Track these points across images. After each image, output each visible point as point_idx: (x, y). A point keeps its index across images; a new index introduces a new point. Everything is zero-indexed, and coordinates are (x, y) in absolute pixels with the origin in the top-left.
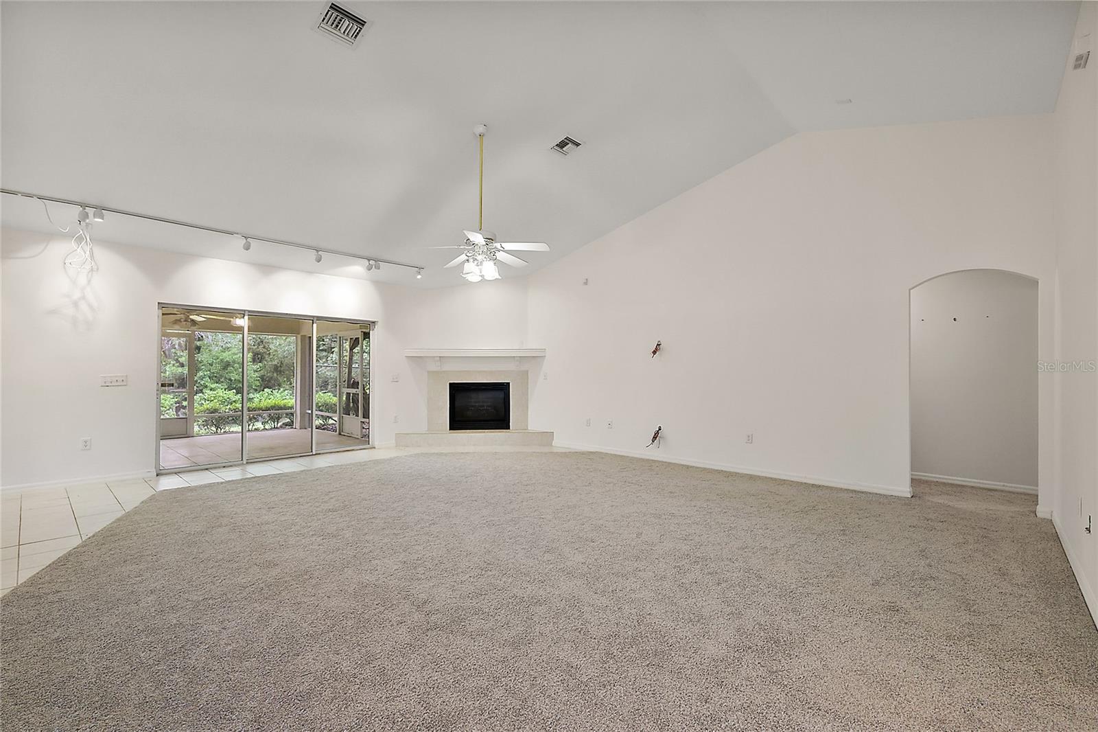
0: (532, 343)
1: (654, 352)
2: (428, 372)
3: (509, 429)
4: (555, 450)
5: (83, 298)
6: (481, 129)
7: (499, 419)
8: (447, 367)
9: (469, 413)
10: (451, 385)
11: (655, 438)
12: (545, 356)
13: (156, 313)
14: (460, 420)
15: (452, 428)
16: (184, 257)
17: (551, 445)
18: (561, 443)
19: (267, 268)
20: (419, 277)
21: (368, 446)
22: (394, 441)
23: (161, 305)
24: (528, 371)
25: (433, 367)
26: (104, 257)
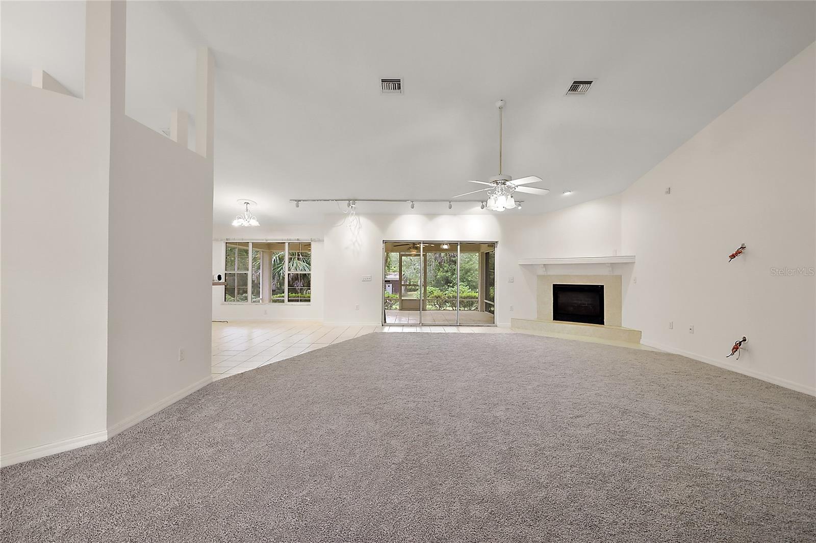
0: (625, 251)
1: (733, 256)
2: (538, 276)
3: (604, 324)
4: (643, 348)
5: (356, 241)
6: (499, 104)
7: (595, 315)
8: (552, 272)
9: (571, 309)
10: (554, 286)
11: (736, 348)
12: (635, 262)
13: (382, 246)
14: (561, 313)
15: (555, 318)
16: (393, 216)
17: (639, 343)
18: (649, 342)
19: (431, 216)
20: (520, 208)
21: (494, 325)
22: (510, 324)
23: (385, 242)
24: (621, 276)
25: (541, 272)
26: (363, 220)
